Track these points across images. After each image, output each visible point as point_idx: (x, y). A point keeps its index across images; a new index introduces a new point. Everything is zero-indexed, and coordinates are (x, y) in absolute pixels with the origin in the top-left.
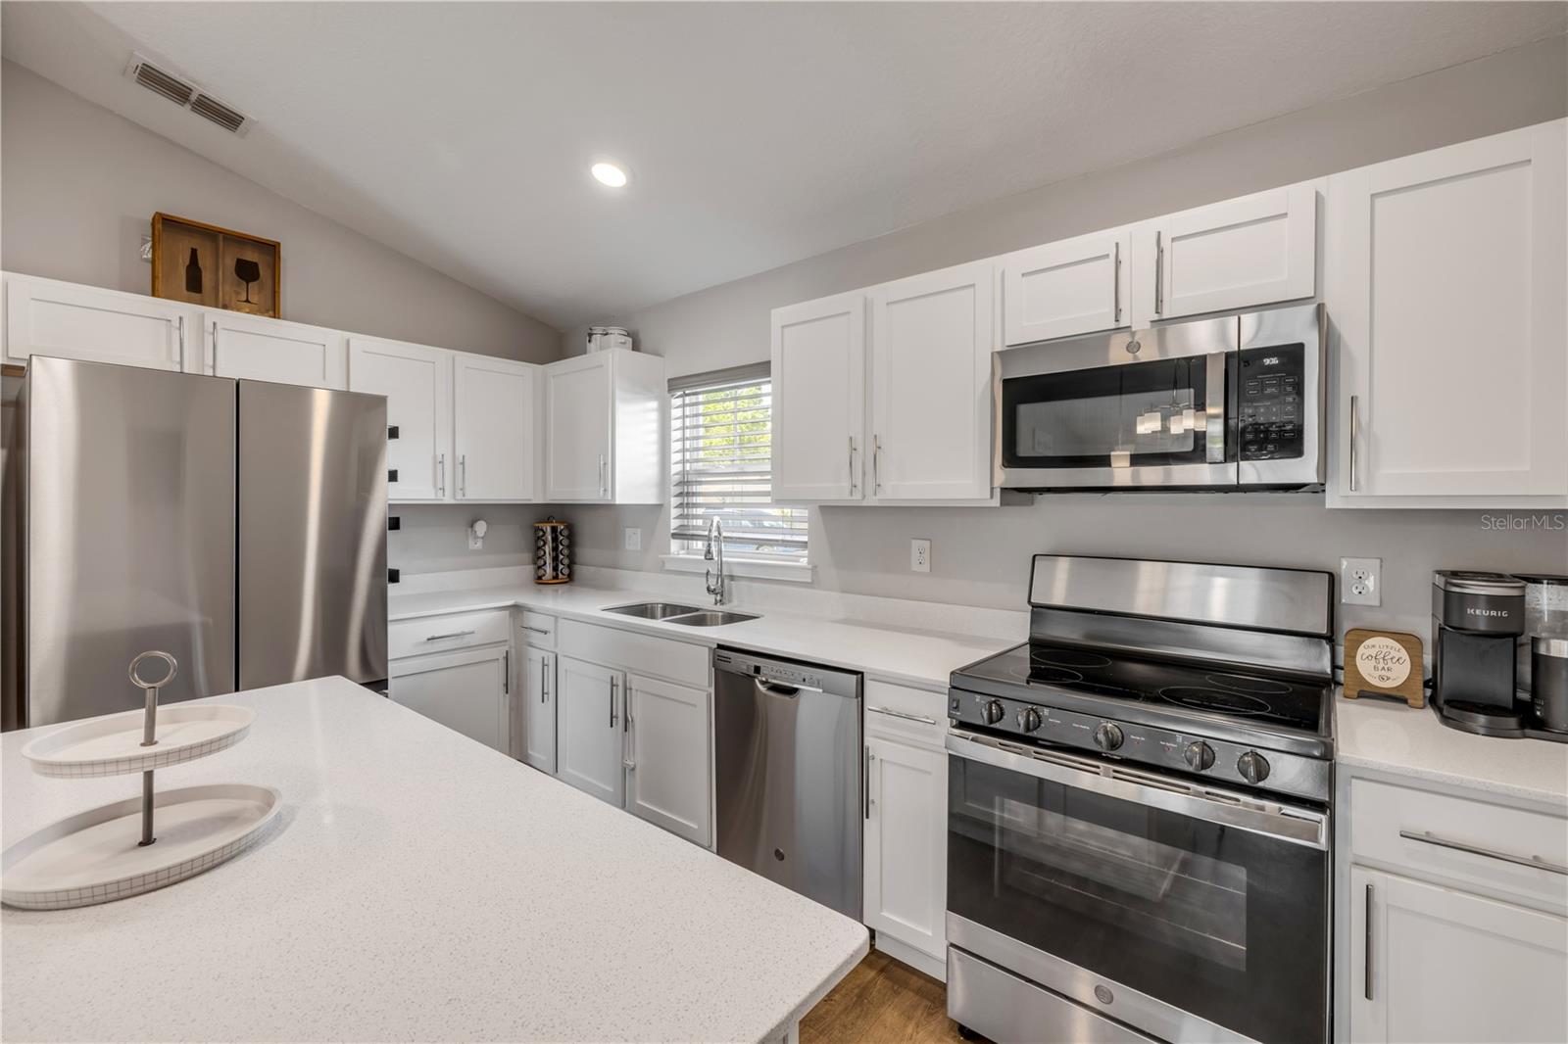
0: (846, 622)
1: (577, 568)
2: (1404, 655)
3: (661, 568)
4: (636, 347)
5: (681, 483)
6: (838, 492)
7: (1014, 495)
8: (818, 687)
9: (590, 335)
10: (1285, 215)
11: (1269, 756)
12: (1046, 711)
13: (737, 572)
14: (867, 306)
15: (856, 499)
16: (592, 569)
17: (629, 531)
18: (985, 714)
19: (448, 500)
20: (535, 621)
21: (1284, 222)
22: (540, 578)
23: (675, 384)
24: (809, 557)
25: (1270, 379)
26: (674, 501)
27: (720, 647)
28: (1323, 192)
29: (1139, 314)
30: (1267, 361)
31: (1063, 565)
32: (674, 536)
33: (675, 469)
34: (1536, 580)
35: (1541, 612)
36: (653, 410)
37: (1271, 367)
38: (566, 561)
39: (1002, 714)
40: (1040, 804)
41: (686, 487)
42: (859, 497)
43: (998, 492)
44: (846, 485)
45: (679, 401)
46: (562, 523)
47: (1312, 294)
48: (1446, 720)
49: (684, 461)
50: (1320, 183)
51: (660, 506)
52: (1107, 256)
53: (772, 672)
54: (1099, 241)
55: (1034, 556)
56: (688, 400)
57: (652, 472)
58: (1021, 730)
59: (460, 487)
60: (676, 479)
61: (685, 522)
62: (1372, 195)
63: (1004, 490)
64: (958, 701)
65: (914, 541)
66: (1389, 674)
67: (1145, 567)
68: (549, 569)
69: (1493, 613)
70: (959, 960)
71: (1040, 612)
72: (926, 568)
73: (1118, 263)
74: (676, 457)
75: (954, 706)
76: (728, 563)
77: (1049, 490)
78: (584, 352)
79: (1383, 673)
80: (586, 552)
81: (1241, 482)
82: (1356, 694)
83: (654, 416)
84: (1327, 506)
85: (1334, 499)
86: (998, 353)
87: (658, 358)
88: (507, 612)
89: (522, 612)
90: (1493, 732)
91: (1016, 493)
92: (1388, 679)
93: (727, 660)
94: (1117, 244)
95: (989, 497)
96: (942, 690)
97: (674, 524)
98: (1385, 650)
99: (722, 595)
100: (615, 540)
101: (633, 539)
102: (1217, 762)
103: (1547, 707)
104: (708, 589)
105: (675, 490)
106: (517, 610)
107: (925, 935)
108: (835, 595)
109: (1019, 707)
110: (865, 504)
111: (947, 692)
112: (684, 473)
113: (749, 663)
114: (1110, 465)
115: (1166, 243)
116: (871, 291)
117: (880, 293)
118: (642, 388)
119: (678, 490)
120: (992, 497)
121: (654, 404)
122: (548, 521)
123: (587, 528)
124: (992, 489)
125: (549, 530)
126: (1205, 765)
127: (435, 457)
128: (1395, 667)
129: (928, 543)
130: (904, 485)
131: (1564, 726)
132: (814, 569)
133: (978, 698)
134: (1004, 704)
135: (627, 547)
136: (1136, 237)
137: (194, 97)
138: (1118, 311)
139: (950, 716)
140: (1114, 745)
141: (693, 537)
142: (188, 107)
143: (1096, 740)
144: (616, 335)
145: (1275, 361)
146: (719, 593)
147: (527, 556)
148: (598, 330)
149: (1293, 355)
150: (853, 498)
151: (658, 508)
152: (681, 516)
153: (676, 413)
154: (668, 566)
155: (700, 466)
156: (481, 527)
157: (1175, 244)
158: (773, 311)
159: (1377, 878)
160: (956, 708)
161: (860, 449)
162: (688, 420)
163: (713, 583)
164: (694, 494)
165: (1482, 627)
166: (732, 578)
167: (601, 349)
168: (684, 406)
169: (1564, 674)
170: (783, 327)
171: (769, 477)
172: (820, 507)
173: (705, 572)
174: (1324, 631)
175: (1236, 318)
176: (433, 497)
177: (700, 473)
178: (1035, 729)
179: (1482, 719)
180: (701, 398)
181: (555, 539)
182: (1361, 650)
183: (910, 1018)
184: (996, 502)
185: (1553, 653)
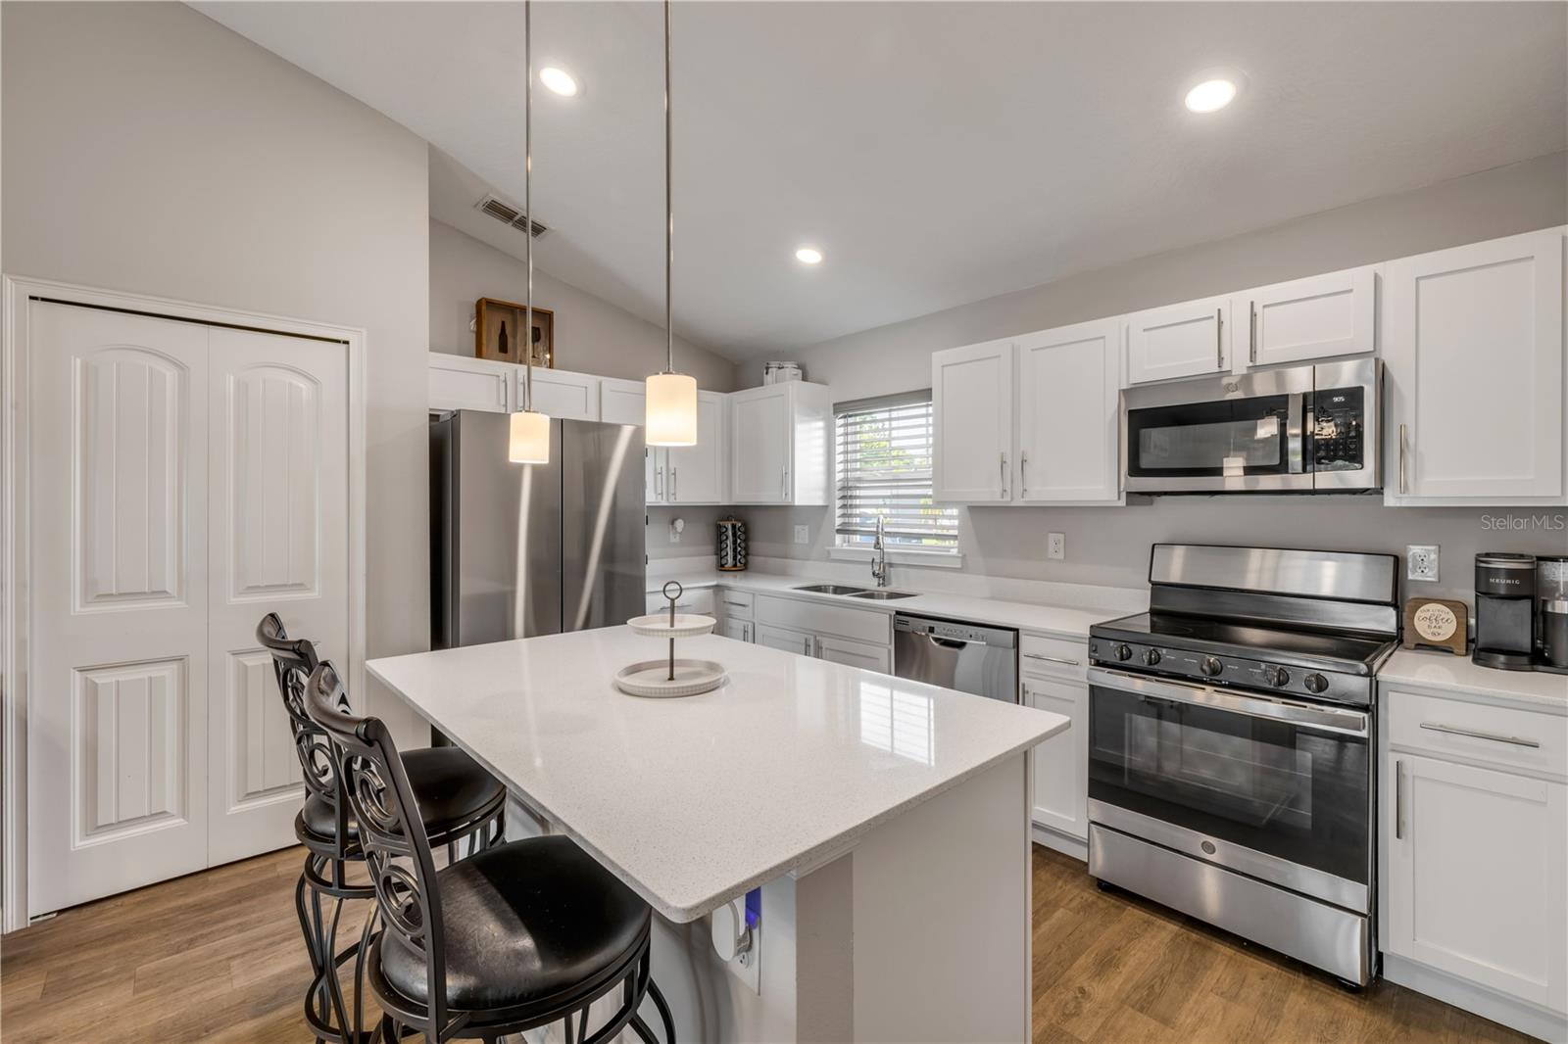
0: (992, 598)
1: (750, 558)
2: (1452, 616)
3: (828, 557)
4: (804, 378)
5: (843, 488)
6: (989, 493)
7: (1136, 497)
8: (983, 640)
9: (767, 368)
10: (1351, 291)
11: (1327, 676)
12: (1164, 651)
13: (894, 560)
14: (1015, 351)
15: (1006, 501)
16: (762, 559)
17: (797, 528)
18: (1118, 655)
19: (664, 503)
20: (735, 597)
21: (1351, 294)
22: (722, 566)
23: (842, 408)
24: (959, 548)
25: (1337, 412)
26: (839, 503)
27: (898, 613)
28: (1380, 274)
29: (1238, 364)
30: (1336, 399)
31: (1179, 552)
32: (839, 531)
33: (839, 476)
34: (1554, 559)
35: (1558, 583)
36: (819, 429)
37: (1339, 404)
38: (743, 553)
39: (1131, 654)
40: (1160, 717)
41: (847, 492)
42: (1009, 499)
43: (1124, 495)
44: (998, 490)
45: (842, 421)
46: (740, 521)
47: (1372, 349)
48: (1476, 660)
49: (846, 471)
50: (1378, 267)
51: (826, 507)
52: (1212, 317)
53: (943, 631)
54: (1206, 305)
55: (1154, 546)
56: (851, 420)
57: (819, 479)
58: (1145, 664)
59: (672, 492)
60: (839, 485)
61: (846, 520)
62: (1417, 279)
63: (1128, 493)
64: (1096, 647)
65: (1050, 535)
66: (1439, 631)
67: (1256, 553)
68: (730, 559)
69: (1509, 581)
70: (1098, 832)
71: (1159, 589)
72: (1061, 556)
73: (1220, 323)
74: (839, 467)
75: (1093, 649)
76: (889, 553)
77: (1166, 493)
78: (762, 384)
79: (1435, 630)
80: (758, 545)
81: (1316, 487)
82: (1413, 646)
83: (821, 433)
84: (1385, 505)
85: (1390, 499)
86: (1124, 390)
87: (824, 386)
88: (711, 591)
89: (723, 591)
90: (1509, 667)
91: (1137, 495)
92: (1439, 634)
93: (906, 623)
94: (1219, 310)
95: (1117, 498)
96: (1084, 641)
97: (838, 521)
98: (1437, 613)
99: (884, 580)
100: (784, 535)
101: (801, 534)
102: (1291, 681)
103: (1552, 650)
104: (874, 573)
105: (838, 494)
106: (718, 589)
107: (1070, 821)
108: (982, 578)
109: (1143, 648)
110: (1013, 504)
111: (1087, 641)
112: (846, 479)
113: (924, 624)
114: (1222, 475)
115: (1258, 309)
116: (1017, 340)
117: (1026, 341)
118: (812, 411)
119: (841, 494)
120: (1119, 499)
121: (821, 424)
122: (728, 520)
123: (759, 525)
124: (1119, 493)
125: (730, 527)
126: (1280, 683)
127: (655, 469)
128: (1445, 626)
129: (1062, 536)
130: (1045, 489)
131: (1565, 663)
132: (964, 557)
133: (1112, 643)
134: (1132, 647)
135: (796, 540)
136: (1234, 304)
137: (517, 218)
138: (1220, 359)
139: (1090, 657)
140: (1215, 672)
141: (855, 532)
142: (511, 224)
143: (1203, 670)
144: (790, 369)
145: (1342, 399)
146: (881, 577)
147: (711, 548)
148: (774, 364)
149: (1354, 395)
150: (1004, 500)
151: (824, 510)
152: (843, 515)
153: (840, 431)
154: (834, 556)
155: (858, 474)
156: (680, 524)
157: (1266, 310)
158: (934, 354)
159: (1405, 758)
160: (1095, 651)
161: (1009, 461)
162: (849, 437)
163: (876, 568)
164: (856, 497)
165: (1503, 591)
166: (891, 565)
167: (776, 382)
168: (846, 425)
169: (1565, 626)
170: (943, 366)
171: (931, 483)
172: (969, 507)
173: (871, 560)
174: (1389, 599)
175: (1312, 367)
176: (653, 500)
177: (859, 480)
178: (1156, 663)
179: (1502, 658)
180: (858, 419)
181: (734, 534)
182: (1418, 613)
183: (1059, 878)
184: (1123, 503)
185: (1557, 611)
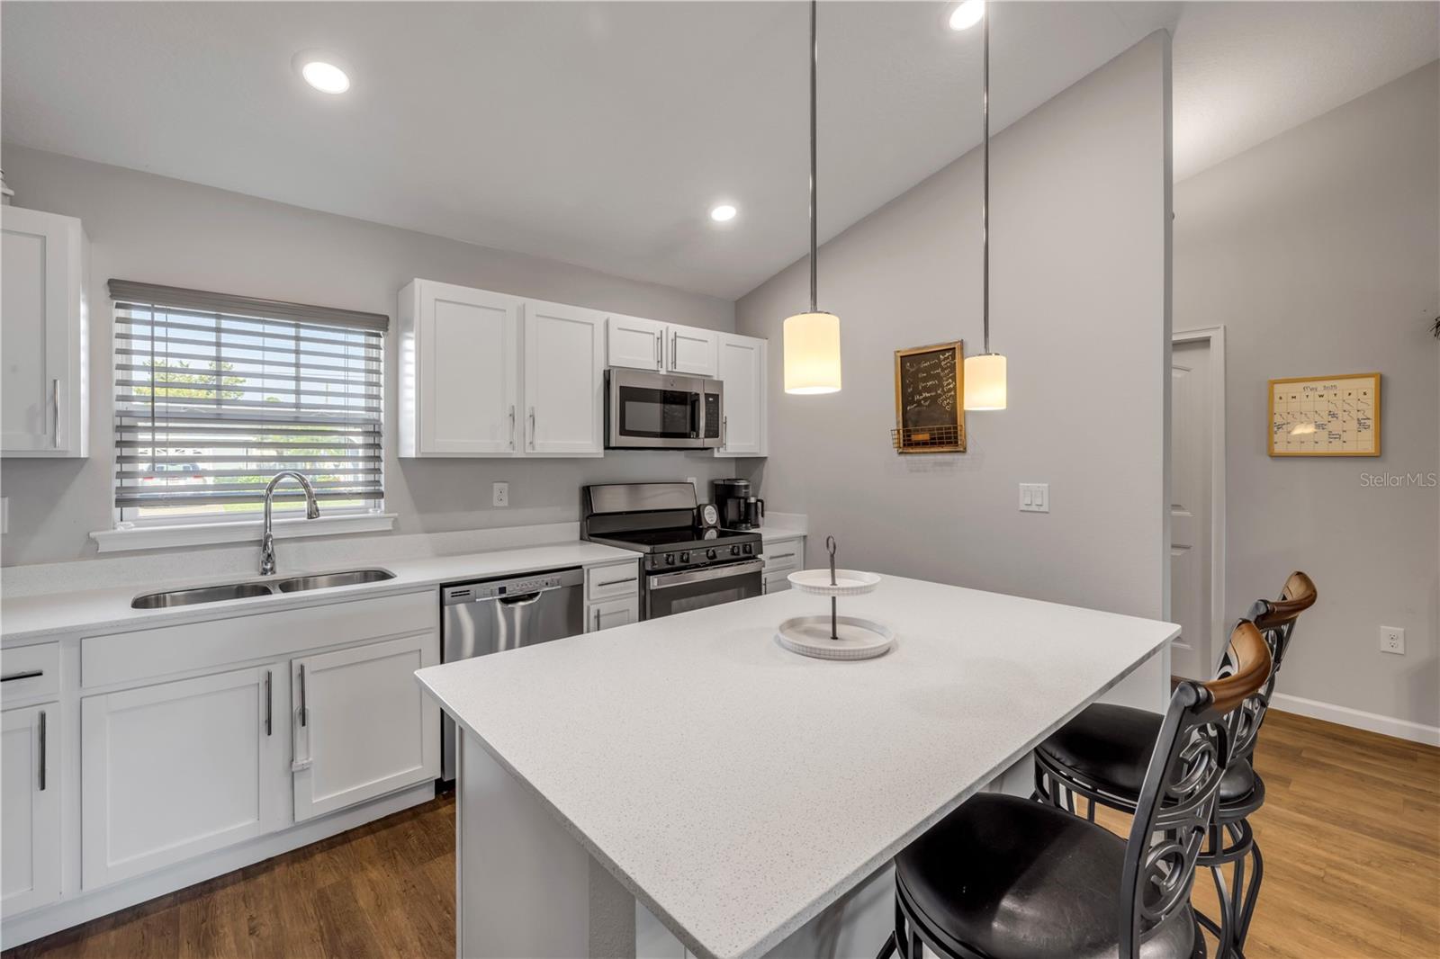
2: (714, 511)
30: (710, 399)
32: (118, 502)
37: (711, 402)
42: (517, 451)
52: (654, 334)
53: (517, 587)
65: (495, 484)
72: (505, 503)
84: (716, 456)
92: (712, 520)
93: (465, 593)
94: (661, 331)
98: (710, 510)
105: (116, 437)
113: (493, 588)
129: (507, 484)
138: (657, 362)
141: (146, 502)
145: (712, 399)
150: (512, 451)
157: (678, 339)
170: (436, 300)
184: (602, 455)
